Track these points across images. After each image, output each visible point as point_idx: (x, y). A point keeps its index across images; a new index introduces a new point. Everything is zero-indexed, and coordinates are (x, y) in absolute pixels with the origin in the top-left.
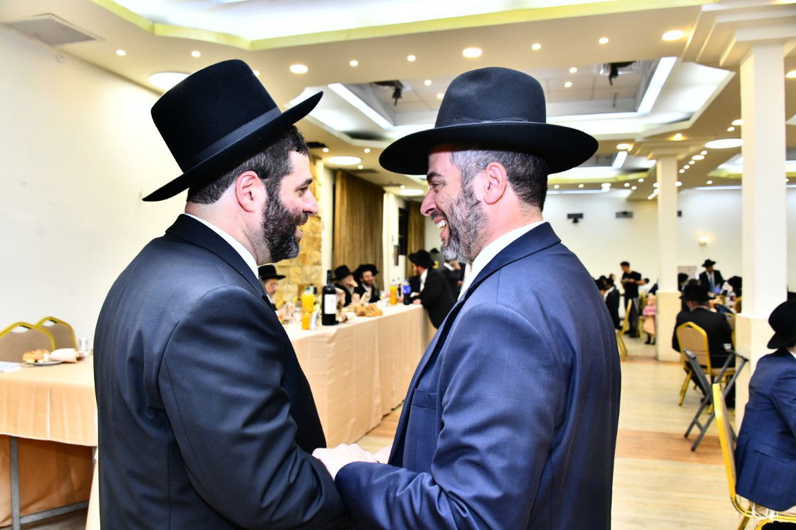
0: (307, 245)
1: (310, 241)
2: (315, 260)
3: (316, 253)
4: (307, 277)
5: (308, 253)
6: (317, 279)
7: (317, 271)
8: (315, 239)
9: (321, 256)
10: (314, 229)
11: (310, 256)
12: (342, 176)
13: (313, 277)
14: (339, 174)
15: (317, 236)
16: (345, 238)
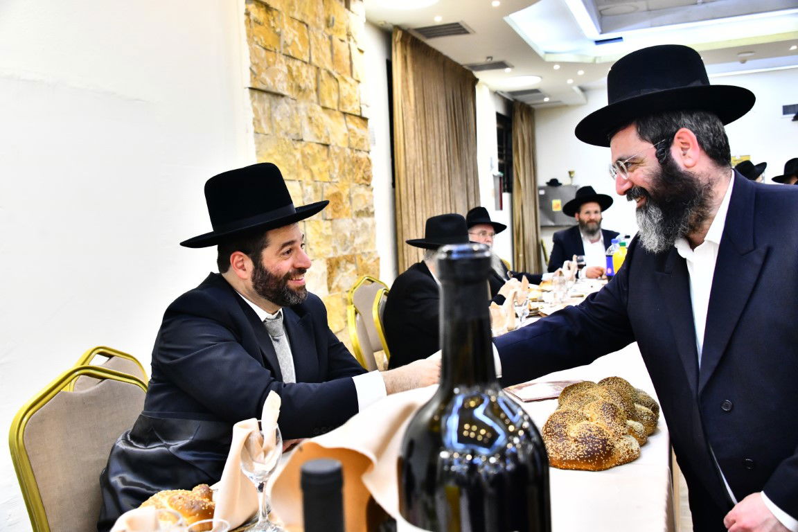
0: (343, 174)
1: (347, 167)
2: (360, 205)
3: (362, 190)
4: (345, 242)
5: (346, 192)
6: (366, 243)
7: (365, 227)
8: (357, 162)
9: (372, 196)
10: (354, 141)
11: (350, 199)
12: (403, 41)
13: (358, 241)
14: (398, 36)
15: (362, 155)
16: (416, 162)
